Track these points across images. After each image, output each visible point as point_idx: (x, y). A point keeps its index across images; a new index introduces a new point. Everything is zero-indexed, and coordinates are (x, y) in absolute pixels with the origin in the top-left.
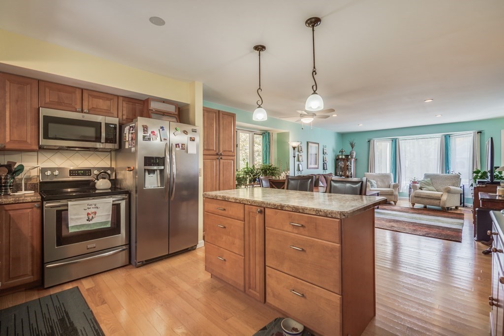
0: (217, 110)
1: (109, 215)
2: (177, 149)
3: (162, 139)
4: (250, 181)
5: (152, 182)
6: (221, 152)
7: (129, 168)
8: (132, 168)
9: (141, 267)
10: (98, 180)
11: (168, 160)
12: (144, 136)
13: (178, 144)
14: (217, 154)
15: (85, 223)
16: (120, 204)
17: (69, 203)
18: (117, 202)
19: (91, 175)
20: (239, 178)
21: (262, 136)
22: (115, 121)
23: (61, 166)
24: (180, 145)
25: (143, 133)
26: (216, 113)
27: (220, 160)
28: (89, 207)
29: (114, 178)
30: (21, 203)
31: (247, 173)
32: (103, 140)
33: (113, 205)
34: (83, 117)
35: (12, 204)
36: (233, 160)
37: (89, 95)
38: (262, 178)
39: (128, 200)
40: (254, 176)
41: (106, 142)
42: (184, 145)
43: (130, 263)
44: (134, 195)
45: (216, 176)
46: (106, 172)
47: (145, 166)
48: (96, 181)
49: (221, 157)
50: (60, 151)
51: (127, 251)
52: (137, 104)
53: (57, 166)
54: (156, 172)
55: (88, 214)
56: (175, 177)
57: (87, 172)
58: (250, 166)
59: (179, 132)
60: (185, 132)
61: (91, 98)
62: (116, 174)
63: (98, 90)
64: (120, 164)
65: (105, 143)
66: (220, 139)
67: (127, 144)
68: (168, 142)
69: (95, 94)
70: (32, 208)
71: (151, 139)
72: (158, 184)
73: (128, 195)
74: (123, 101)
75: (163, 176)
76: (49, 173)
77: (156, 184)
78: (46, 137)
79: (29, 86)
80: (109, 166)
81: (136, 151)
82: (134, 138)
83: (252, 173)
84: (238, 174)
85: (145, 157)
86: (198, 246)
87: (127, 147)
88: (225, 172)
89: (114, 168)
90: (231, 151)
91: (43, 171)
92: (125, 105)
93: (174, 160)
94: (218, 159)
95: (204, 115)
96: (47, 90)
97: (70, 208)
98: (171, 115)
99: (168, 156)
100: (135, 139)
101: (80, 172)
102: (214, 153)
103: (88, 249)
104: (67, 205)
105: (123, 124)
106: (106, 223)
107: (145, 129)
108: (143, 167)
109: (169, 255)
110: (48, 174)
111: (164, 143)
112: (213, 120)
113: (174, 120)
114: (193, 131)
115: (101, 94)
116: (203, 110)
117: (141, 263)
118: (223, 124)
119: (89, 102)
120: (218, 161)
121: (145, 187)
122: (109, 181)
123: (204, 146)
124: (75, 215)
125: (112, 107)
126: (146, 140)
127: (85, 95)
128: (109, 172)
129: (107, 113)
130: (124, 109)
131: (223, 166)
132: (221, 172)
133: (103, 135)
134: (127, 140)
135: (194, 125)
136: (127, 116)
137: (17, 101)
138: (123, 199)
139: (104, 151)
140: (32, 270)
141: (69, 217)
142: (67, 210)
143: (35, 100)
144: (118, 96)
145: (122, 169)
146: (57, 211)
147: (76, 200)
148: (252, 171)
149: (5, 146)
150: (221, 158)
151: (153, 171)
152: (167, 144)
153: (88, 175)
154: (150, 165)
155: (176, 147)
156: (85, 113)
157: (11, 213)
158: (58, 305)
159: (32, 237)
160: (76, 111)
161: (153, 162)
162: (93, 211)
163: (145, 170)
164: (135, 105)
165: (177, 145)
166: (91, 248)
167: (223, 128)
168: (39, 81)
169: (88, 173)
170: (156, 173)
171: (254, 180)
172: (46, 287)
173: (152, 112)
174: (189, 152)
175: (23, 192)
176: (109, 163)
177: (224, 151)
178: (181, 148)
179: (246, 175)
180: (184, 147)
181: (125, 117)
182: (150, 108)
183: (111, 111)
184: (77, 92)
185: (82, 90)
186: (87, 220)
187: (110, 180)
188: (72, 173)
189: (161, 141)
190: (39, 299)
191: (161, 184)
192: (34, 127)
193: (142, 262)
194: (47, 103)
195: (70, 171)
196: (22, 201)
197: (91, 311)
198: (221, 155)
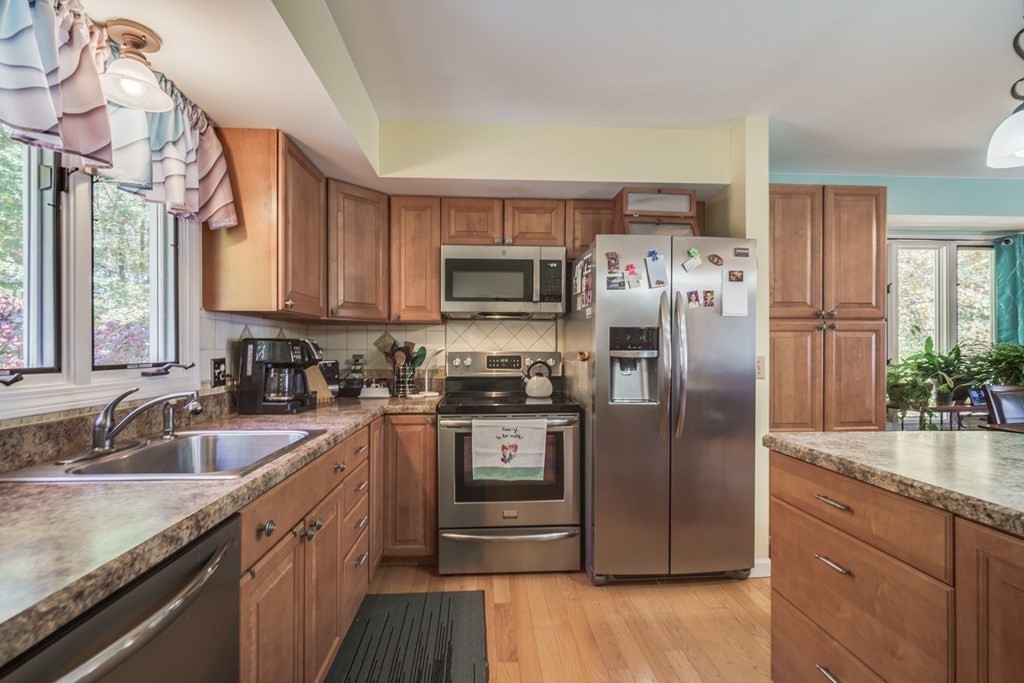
0: (817, 187)
1: (541, 454)
2: (693, 305)
3: (653, 284)
4: (942, 398)
5: (630, 388)
6: (831, 307)
7: (581, 353)
8: (587, 355)
9: (605, 589)
10: (530, 378)
11: (668, 336)
12: (609, 278)
13: (696, 293)
14: (817, 316)
15: (498, 465)
16: (562, 433)
17: (475, 422)
18: (557, 429)
19: (520, 367)
20: (897, 386)
21: (991, 253)
22: (558, 253)
23: (477, 350)
24: (701, 296)
25: (607, 271)
26: (812, 195)
27: (829, 332)
28: (506, 433)
29: (560, 375)
30: (409, 414)
31: (925, 370)
32: (536, 297)
33: (548, 433)
34: (504, 252)
35: (399, 414)
36: (876, 331)
37: (514, 208)
38: (997, 389)
39: (577, 426)
40: (957, 382)
41: (543, 299)
42: (712, 293)
43: (583, 569)
44: (590, 417)
45: (813, 378)
46: (545, 364)
47: (611, 349)
48: (526, 380)
49: (830, 323)
50: (476, 322)
51: (577, 539)
52: (602, 211)
53: (471, 350)
54: (638, 364)
55: (504, 448)
56: (685, 376)
57: (514, 361)
58: (942, 350)
59: (697, 260)
60: (715, 260)
61: (517, 213)
62: (563, 367)
63: (528, 195)
64: (570, 345)
65: (541, 301)
66: (827, 270)
67: (579, 299)
68: (667, 288)
69: (524, 204)
70: (425, 424)
71: (627, 284)
72: (643, 394)
73: (578, 414)
74: (575, 208)
75: (656, 374)
76: (457, 362)
77: (640, 393)
78: (449, 297)
79: (428, 211)
80: (553, 350)
81: (593, 315)
82: (590, 285)
83: (949, 374)
84: (890, 375)
85: (612, 329)
86: (754, 573)
87: (579, 308)
88: (844, 368)
89: (560, 354)
90: (869, 304)
91: (451, 357)
92: (578, 217)
93: (683, 336)
94: (820, 328)
95: (772, 207)
96: (453, 213)
97: (474, 431)
98: (677, 221)
99: (667, 326)
100: (591, 288)
101: (502, 360)
102: (809, 312)
103: (504, 518)
104: (470, 426)
105: (574, 259)
106: (534, 470)
107: (613, 261)
108: (608, 353)
109: (669, 575)
110: (457, 364)
111: (658, 291)
112: (803, 216)
113: (687, 231)
114: (737, 255)
115: (534, 202)
116: (771, 193)
117: (603, 578)
118: (838, 224)
119: (514, 223)
120: (819, 335)
121: (612, 401)
122: (548, 382)
123: (772, 294)
124: (482, 446)
125: (553, 225)
126: (613, 288)
127: (509, 210)
128: (551, 362)
129: (546, 240)
130: (578, 226)
131: (839, 350)
132: (833, 368)
133: (537, 286)
134: (579, 291)
135: (741, 235)
136: (583, 240)
137: (414, 239)
138: (568, 424)
139: (542, 318)
140: (425, 535)
141: (475, 449)
142: (470, 434)
143: (436, 233)
144: (565, 201)
145: (572, 356)
146: (457, 434)
147: (485, 418)
148: (949, 367)
149: (399, 317)
150: (832, 327)
151: (631, 363)
152: (664, 294)
153: (516, 367)
154: (624, 347)
155: (690, 300)
156: (508, 245)
157: (399, 430)
158: (445, 625)
159: (424, 475)
160: (494, 244)
161: (631, 340)
162: (512, 443)
163: (613, 359)
164: (599, 214)
165: (692, 296)
166: (510, 518)
167: (838, 238)
168: (441, 199)
169: (516, 363)
170: (638, 367)
171: (961, 395)
172: (441, 572)
173: (630, 219)
174: (728, 311)
175: (427, 393)
176: (552, 342)
177: (842, 305)
178: (702, 301)
179: (925, 376)
180: (709, 299)
181: (578, 243)
182: (627, 212)
183: (553, 233)
184: (495, 207)
185: (503, 201)
186: (502, 460)
187: (551, 379)
188: (493, 361)
189: (650, 287)
190: (427, 594)
191: (650, 395)
192: (435, 281)
193: (607, 576)
194: (453, 237)
195: (489, 358)
196: (410, 411)
197: (487, 669)
198: (831, 316)
